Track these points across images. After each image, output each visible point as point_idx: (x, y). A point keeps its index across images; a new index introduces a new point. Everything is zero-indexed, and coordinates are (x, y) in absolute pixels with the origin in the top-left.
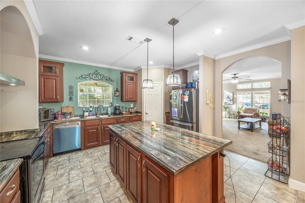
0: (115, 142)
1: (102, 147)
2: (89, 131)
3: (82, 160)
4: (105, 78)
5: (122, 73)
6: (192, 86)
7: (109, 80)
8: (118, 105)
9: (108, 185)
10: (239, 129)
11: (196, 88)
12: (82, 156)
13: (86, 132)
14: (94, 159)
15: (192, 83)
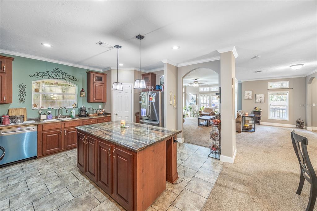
0: (84, 141)
1: (65, 152)
2: (48, 136)
3: (41, 167)
4: (68, 77)
5: (89, 73)
6: (159, 88)
7: (73, 79)
8: (84, 106)
9: (76, 184)
10: (199, 126)
11: (162, 91)
12: (40, 164)
13: (45, 137)
14: (57, 164)
15: (159, 86)
